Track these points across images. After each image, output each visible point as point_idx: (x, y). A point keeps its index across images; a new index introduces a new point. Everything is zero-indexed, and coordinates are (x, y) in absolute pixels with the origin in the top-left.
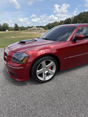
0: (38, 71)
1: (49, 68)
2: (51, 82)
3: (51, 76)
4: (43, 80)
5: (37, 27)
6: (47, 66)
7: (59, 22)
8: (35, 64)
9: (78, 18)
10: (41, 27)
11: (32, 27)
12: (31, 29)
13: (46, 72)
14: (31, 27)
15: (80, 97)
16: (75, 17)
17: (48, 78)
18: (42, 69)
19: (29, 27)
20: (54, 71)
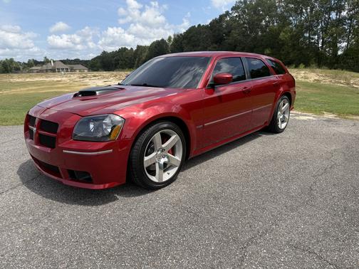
0: (146, 158)
1: (169, 152)
2: (174, 184)
3: (172, 172)
4: (157, 181)
5: (64, 62)
6: (163, 146)
7: (135, 49)
8: (139, 140)
9: (185, 41)
10: (77, 62)
11: (47, 61)
12: (45, 67)
13: (163, 161)
14: (42, 63)
15: (245, 200)
16: (178, 36)
17: (166, 177)
18: (154, 154)
19: (36, 63)
20: (178, 158)
